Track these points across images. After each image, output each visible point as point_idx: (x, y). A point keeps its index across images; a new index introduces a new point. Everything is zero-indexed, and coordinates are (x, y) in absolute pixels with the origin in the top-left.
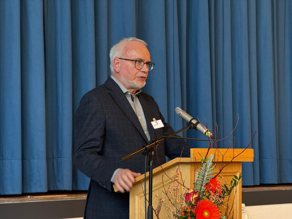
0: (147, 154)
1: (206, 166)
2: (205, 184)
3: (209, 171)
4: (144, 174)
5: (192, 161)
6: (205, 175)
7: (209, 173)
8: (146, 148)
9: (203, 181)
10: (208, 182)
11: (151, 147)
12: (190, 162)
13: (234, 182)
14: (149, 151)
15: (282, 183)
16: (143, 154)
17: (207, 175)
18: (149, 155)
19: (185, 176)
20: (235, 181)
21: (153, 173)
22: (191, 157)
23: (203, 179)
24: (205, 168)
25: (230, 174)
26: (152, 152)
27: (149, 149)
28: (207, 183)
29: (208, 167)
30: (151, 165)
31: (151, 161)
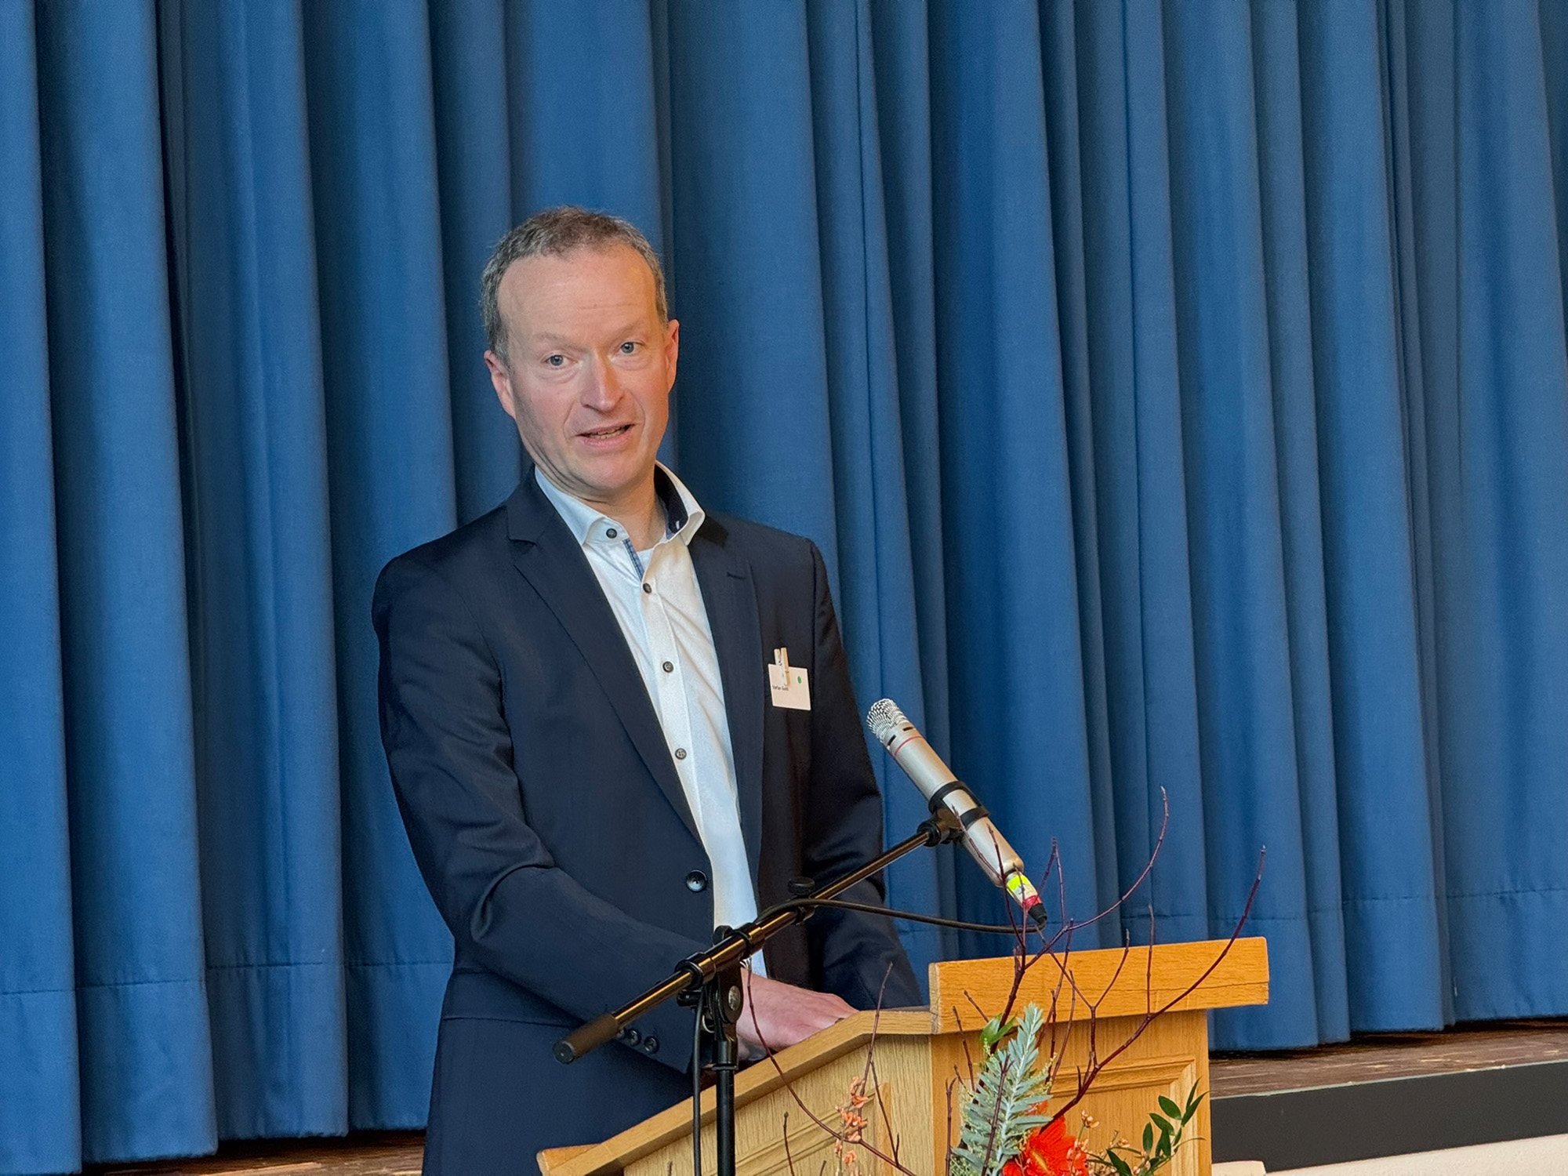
0: (705, 1003)
1: (1004, 1071)
2: (1004, 1160)
3: (1021, 1092)
4: (691, 1099)
5: (941, 1028)
6: (1004, 1112)
7: (1022, 1105)
8: (695, 973)
9: (989, 1148)
10: (1016, 1151)
11: (722, 969)
12: (932, 1035)
13: (1157, 1133)
14: (713, 986)
15: (1464, 1018)
16: (681, 1003)
17: (1015, 1115)
18: (716, 1009)
19: (907, 1105)
20: (1167, 1129)
21: (737, 1095)
22: (932, 1007)
23: (992, 1135)
24: (1002, 1079)
25: (1145, 1079)
26: (731, 993)
27: (711, 977)
28: (1016, 1156)
29: (1018, 1070)
30: (725, 1062)
31: (725, 1039)
